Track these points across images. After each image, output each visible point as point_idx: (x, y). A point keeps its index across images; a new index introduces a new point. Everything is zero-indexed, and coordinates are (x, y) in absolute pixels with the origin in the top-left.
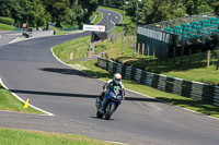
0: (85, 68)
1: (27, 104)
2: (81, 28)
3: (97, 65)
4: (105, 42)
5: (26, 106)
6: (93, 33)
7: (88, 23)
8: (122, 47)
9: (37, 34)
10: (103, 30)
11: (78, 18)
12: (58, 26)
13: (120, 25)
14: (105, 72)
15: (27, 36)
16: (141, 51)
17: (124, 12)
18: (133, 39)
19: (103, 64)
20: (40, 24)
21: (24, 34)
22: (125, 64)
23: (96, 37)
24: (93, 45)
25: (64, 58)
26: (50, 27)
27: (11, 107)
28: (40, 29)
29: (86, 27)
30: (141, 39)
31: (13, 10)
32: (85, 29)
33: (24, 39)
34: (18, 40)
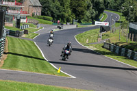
0: (95, 49)
1: (59, 71)
2: (94, 23)
3: (103, 47)
4: (109, 33)
5: (59, 72)
6: (101, 27)
7: (98, 20)
8: (119, 36)
9: (66, 27)
10: (108, 25)
11: (92, 17)
12: (79, 22)
13: (118, 22)
14: (108, 51)
15: (60, 28)
16: (131, 38)
17: (121, 14)
18: (127, 31)
19: (107, 46)
20: (68, 20)
21: (58, 27)
22: (121, 46)
23: (103, 29)
24: (101, 34)
25: (83, 42)
26: (74, 22)
27: (49, 72)
28: (68, 24)
29: (97, 23)
30: (132, 31)
31: (52, 12)
32: (96, 24)
33: (58, 30)
34: (54, 30)
